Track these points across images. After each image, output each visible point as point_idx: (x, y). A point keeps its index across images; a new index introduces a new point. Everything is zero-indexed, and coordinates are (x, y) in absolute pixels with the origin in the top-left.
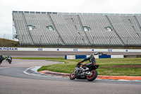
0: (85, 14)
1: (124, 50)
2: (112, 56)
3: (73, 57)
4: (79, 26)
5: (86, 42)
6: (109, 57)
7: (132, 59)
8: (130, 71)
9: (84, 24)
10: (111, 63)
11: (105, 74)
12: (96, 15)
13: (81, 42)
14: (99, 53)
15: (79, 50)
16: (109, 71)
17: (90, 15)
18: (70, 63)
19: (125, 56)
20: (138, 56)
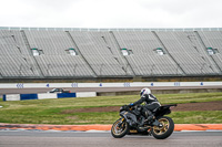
0: (34, 29)
1: (96, 85)
2: (78, 95)
3: (16, 97)
4: (24, 48)
5: (37, 73)
6: (74, 95)
7: (108, 97)
8: (106, 117)
9: (33, 44)
10: (76, 105)
11: (66, 122)
12: (51, 30)
13: (29, 73)
14: (58, 90)
15: (26, 86)
16: (73, 118)
17: (42, 30)
18: (12, 107)
19: (98, 94)
20: (117, 93)
